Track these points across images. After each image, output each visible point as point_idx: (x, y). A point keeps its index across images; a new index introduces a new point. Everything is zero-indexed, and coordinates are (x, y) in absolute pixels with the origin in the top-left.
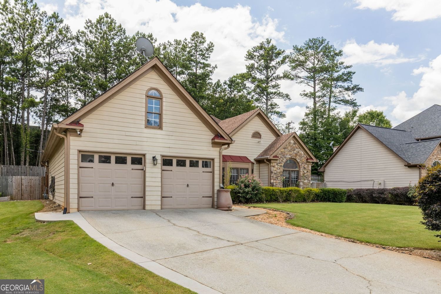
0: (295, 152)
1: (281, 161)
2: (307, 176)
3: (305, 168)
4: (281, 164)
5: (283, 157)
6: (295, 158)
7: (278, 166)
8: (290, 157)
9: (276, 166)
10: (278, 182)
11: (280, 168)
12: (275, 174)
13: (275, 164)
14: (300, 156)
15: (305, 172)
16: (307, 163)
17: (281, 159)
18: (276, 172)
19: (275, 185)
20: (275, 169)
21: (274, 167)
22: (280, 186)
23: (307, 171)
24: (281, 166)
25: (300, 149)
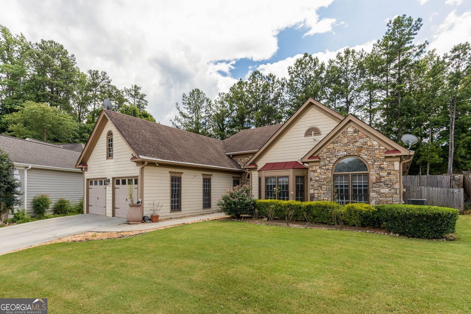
0: (357, 144)
1: (327, 162)
2: (387, 182)
3: (381, 169)
4: (327, 167)
5: (331, 156)
6: (356, 154)
7: (323, 170)
8: (345, 153)
9: (319, 171)
10: (323, 192)
11: (325, 173)
12: (317, 181)
13: (317, 167)
14: (371, 149)
15: (384, 174)
16: (387, 160)
17: (328, 159)
18: (318, 179)
19: (316, 196)
20: (316, 174)
21: (314, 171)
22: (326, 198)
23: (389, 174)
24: (328, 169)
25: (368, 139)
